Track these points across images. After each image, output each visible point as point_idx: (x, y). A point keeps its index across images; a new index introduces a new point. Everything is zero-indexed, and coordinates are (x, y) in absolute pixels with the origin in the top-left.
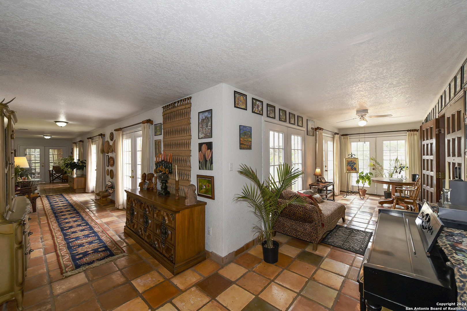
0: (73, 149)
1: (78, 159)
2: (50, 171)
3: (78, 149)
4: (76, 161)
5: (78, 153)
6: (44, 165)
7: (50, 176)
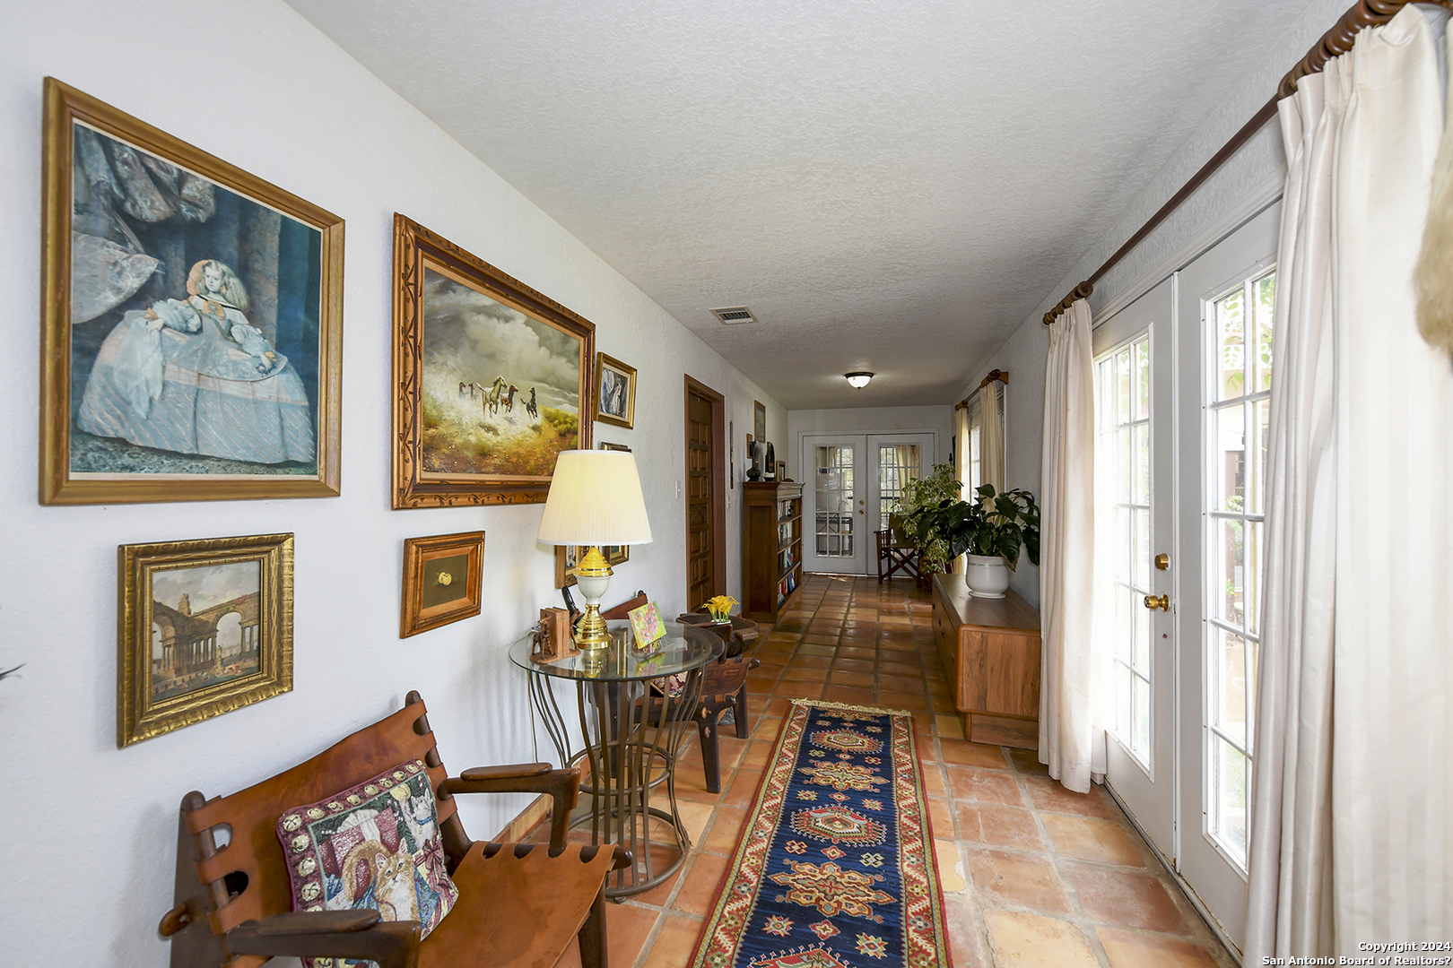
0: (956, 439)
1: (977, 483)
2: (878, 533)
3: (976, 434)
4: (968, 495)
5: (976, 456)
6: (863, 507)
7: (880, 558)
